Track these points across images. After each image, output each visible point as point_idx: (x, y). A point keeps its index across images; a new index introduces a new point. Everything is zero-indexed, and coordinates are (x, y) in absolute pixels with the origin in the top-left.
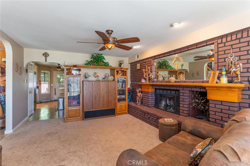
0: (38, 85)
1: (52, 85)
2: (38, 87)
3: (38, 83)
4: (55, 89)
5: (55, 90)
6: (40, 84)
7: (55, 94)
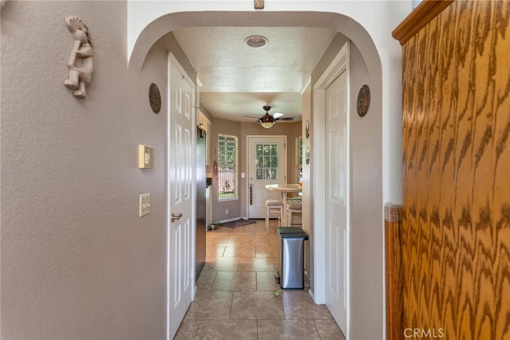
0: (211, 176)
1: (243, 175)
2: (209, 182)
3: (211, 169)
4: (251, 188)
5: (251, 191)
6: (216, 172)
7: (251, 201)
